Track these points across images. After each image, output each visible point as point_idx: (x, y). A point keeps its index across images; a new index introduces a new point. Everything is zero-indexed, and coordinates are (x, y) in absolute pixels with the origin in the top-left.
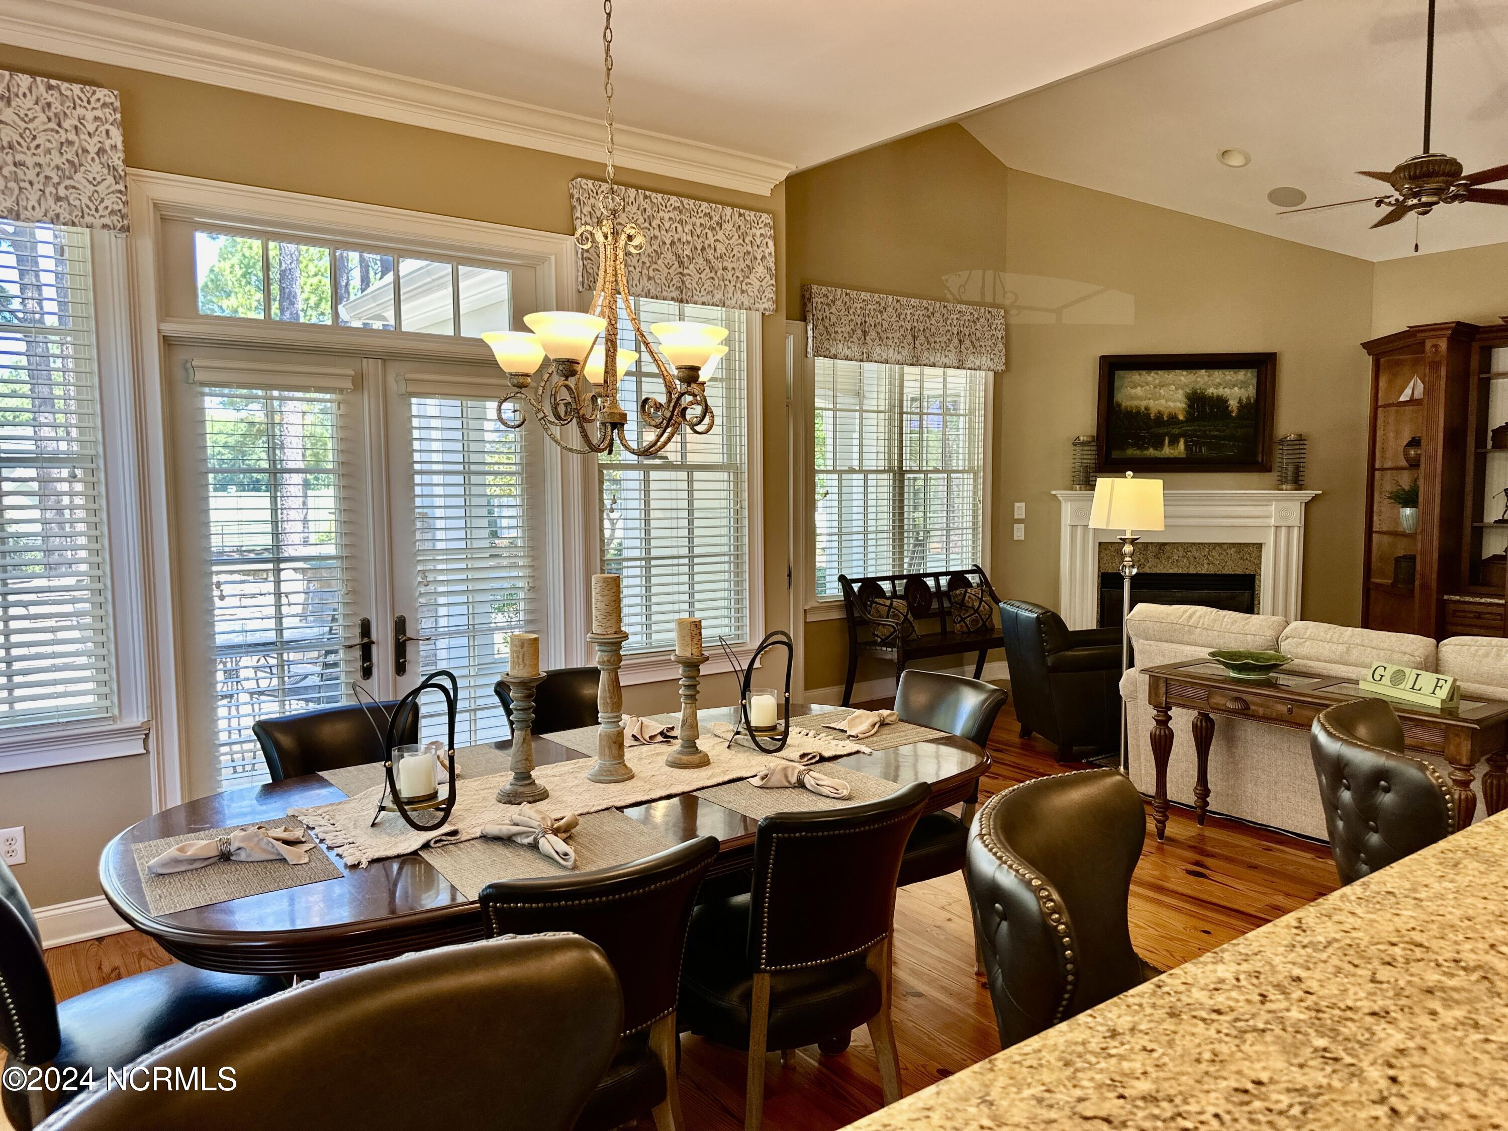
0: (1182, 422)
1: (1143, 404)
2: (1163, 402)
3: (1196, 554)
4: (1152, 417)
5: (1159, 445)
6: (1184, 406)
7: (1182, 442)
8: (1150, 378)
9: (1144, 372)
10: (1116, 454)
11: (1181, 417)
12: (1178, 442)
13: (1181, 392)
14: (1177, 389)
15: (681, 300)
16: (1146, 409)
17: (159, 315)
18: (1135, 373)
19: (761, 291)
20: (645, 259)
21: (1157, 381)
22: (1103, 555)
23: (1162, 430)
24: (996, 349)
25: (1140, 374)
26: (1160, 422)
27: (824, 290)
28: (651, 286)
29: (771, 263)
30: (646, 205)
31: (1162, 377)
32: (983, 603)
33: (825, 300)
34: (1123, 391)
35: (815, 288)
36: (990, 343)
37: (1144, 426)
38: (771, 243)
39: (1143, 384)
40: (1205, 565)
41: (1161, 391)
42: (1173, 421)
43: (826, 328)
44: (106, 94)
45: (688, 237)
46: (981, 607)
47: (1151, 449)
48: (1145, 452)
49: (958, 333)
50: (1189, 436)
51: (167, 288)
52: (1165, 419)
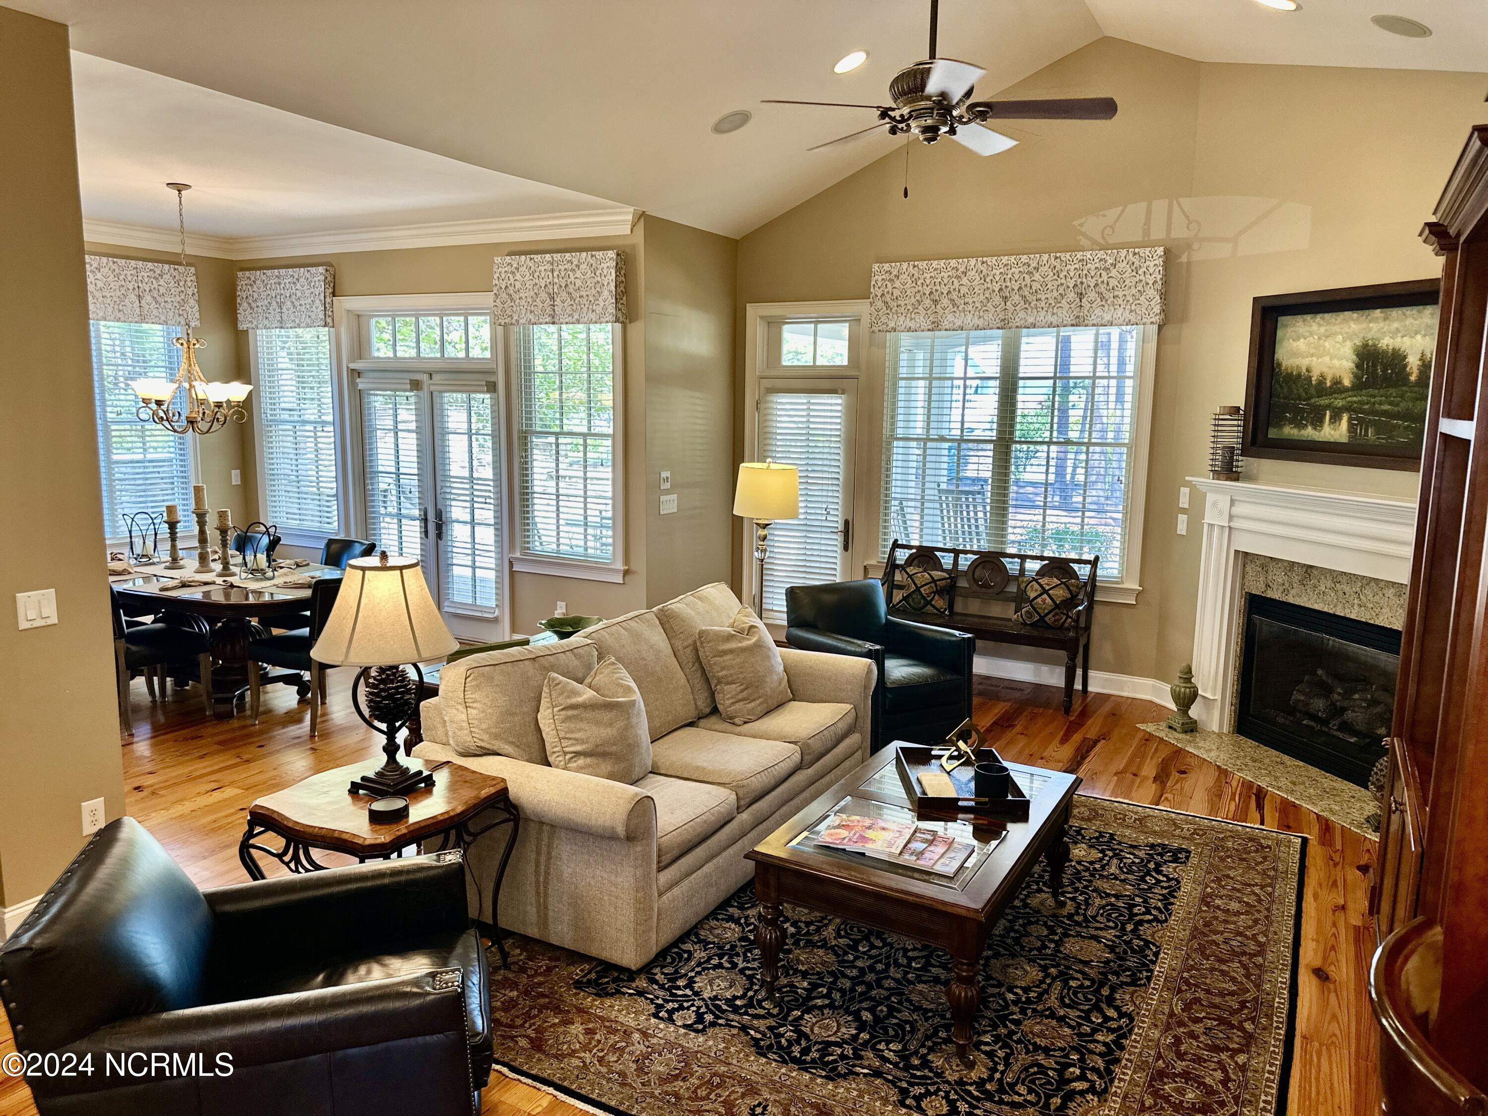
0: (1347, 390)
1: (1304, 363)
2: (1327, 359)
3: (1347, 589)
4: (1314, 382)
5: (1318, 422)
6: (1352, 365)
7: (1345, 417)
8: (1315, 327)
9: (1308, 317)
10: (1273, 433)
11: (1347, 382)
12: (1341, 419)
13: (1349, 344)
14: (1344, 340)
15: (553, 323)
16: (1308, 370)
17: (352, 360)
18: (1299, 318)
19: (605, 309)
20: (529, 300)
21: (1322, 330)
22: (1248, 568)
23: (1324, 401)
24: (1142, 298)
25: (1304, 320)
26: (1321, 389)
27: (886, 266)
28: (531, 316)
29: (612, 287)
30: (531, 264)
31: (1328, 324)
32: (1045, 596)
33: (887, 276)
34: (1285, 344)
35: (876, 267)
36: (1134, 291)
37: (1304, 394)
38: (613, 272)
39: (1307, 334)
40: (1356, 607)
41: (1327, 344)
42: (1337, 387)
43: (886, 303)
44: (321, 269)
45: (556, 280)
46: (1039, 600)
47: (1310, 428)
48: (1303, 432)
49: (1075, 285)
50: (1354, 410)
51: (361, 346)
52: (1328, 384)
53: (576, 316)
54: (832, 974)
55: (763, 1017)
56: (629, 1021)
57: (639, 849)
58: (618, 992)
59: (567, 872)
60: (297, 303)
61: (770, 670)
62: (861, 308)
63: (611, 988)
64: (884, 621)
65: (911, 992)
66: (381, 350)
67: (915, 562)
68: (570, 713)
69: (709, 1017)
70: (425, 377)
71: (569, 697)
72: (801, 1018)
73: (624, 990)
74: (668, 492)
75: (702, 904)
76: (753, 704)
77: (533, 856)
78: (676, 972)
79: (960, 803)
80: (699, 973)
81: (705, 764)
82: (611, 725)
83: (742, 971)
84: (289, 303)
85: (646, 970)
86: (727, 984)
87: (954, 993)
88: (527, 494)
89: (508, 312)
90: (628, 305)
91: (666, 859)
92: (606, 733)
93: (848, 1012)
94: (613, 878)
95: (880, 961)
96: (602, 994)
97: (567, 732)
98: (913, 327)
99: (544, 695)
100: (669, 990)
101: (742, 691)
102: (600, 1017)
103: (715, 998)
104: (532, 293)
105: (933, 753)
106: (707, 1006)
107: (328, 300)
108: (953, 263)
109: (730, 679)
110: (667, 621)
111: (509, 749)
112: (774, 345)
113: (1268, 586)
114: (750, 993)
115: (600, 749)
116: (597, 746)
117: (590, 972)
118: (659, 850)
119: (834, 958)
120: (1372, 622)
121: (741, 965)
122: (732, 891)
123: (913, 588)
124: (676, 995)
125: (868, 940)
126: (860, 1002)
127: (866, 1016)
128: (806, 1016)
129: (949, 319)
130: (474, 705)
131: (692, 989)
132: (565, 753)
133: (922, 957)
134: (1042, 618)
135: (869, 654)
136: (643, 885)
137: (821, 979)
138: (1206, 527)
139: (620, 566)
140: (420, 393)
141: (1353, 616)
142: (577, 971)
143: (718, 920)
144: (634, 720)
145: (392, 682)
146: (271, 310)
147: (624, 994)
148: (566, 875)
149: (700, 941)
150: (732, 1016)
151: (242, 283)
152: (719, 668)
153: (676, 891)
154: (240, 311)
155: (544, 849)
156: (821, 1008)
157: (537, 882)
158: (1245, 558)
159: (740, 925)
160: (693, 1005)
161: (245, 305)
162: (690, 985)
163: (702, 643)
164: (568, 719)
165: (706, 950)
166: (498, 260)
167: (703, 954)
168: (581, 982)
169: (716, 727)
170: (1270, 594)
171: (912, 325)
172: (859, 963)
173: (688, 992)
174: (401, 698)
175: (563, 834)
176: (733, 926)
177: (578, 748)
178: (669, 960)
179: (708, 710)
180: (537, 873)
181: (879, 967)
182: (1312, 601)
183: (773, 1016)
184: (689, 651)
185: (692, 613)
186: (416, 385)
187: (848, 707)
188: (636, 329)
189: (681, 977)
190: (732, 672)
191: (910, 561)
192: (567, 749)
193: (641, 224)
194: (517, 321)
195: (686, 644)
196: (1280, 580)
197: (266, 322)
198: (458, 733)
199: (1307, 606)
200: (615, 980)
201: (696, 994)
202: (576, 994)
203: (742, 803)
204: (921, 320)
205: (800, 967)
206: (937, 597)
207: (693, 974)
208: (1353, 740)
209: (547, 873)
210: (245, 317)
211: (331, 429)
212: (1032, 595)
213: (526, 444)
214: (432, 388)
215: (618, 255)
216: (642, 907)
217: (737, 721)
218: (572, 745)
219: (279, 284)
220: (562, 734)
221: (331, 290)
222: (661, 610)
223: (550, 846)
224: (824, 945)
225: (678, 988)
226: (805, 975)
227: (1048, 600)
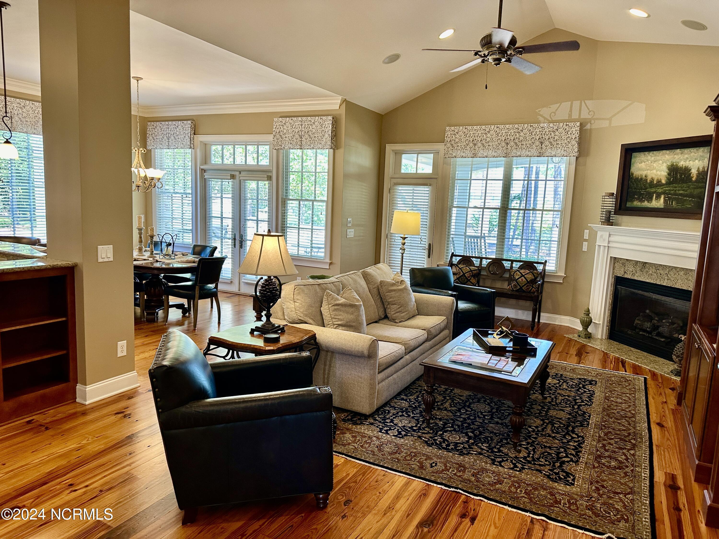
0: (663, 185)
1: (644, 173)
2: (655, 171)
3: (662, 272)
4: (648, 182)
5: (650, 199)
6: (666, 174)
7: (662, 197)
8: (649, 157)
9: (646, 153)
10: (629, 205)
11: (664, 182)
12: (660, 198)
13: (665, 165)
14: (663, 163)
15: (301, 149)
16: (646, 176)
17: (201, 164)
18: (642, 154)
19: (326, 142)
20: (290, 138)
21: (653, 158)
22: (616, 265)
23: (653, 190)
24: (569, 145)
25: (644, 154)
26: (652, 184)
27: (453, 128)
28: (291, 146)
29: (330, 132)
30: (292, 122)
31: (656, 156)
32: (523, 278)
33: (453, 133)
34: (635, 165)
35: (448, 128)
36: (566, 141)
37: (643, 187)
38: (331, 126)
39: (646, 161)
40: (666, 280)
41: (655, 165)
42: (659, 184)
43: (452, 145)
44: (189, 122)
45: (303, 129)
46: (520, 279)
47: (646, 202)
48: (643, 204)
49: (539, 138)
50: (667, 194)
51: (206, 159)
52: (655, 182)
53: (312, 146)
54: (452, 419)
55: (426, 433)
56: (370, 433)
57: (372, 362)
58: (362, 423)
59: (338, 373)
60: (177, 137)
61: (410, 299)
62: (440, 147)
63: (358, 422)
64: (453, 285)
65: (488, 427)
66: (216, 160)
67: (462, 263)
68: (336, 307)
69: (403, 433)
70: (237, 173)
71: (335, 301)
72: (443, 434)
73: (364, 423)
74: (350, 228)
75: (392, 391)
76: (403, 314)
77: (323, 366)
78: (385, 417)
79: (507, 349)
80: (395, 418)
81: (389, 335)
82: (352, 314)
83: (413, 417)
84: (172, 137)
85: (372, 415)
86: (408, 422)
87: (514, 420)
88: (284, 227)
89: (280, 143)
90: (336, 141)
91: (381, 368)
92: (351, 317)
93: (462, 432)
94: (360, 374)
95: (472, 416)
96: (355, 423)
97: (335, 316)
98: (464, 156)
99: (324, 299)
100: (383, 423)
101: (399, 308)
102: (357, 432)
103: (404, 426)
104: (291, 135)
105: (489, 332)
106: (401, 429)
107: (192, 136)
108: (483, 127)
109: (394, 302)
110: (366, 277)
111: (311, 321)
112: (398, 164)
113: (625, 272)
114: (419, 425)
115: (349, 324)
116: (347, 322)
117: (348, 416)
118: (379, 364)
119: (451, 414)
120: (673, 286)
121: (412, 415)
122: (402, 388)
123: (462, 274)
124: (387, 425)
125: (464, 408)
126: (467, 429)
127: (470, 434)
128: (445, 434)
129: (481, 152)
130: (297, 301)
131: (393, 423)
132: (334, 325)
133: (490, 415)
134: (521, 288)
135: (452, 295)
136: (373, 378)
137: (448, 421)
138: (597, 247)
139: (328, 261)
140: (235, 181)
141: (664, 284)
142: (343, 416)
143: (397, 400)
144: (361, 313)
145: (271, 285)
146: (164, 141)
147: (365, 424)
148: (337, 374)
149: (391, 407)
150: (413, 433)
151: (150, 128)
152: (390, 297)
153: (383, 383)
154: (148, 140)
155: (328, 363)
156: (451, 431)
157: (324, 377)
158: (615, 260)
159: (408, 402)
160: (395, 428)
161: (151, 138)
162: (392, 421)
163: (381, 286)
164: (335, 310)
165: (395, 410)
166: (276, 119)
167: (394, 411)
168: (345, 419)
169: (388, 323)
170: (626, 276)
171: (464, 155)
172: (463, 416)
173: (391, 424)
174: (275, 292)
175: (337, 356)
176: (404, 402)
177: (339, 323)
178: (380, 413)
179: (383, 317)
180: (324, 374)
181: (472, 418)
182: (646, 278)
183: (430, 433)
184: (375, 290)
185: (376, 274)
186: (233, 177)
187: (444, 318)
188: (340, 152)
189: (388, 419)
190: (395, 299)
191: (460, 262)
192: (335, 323)
193: (344, 105)
194: (284, 148)
195: (374, 287)
196: (631, 270)
197: (161, 146)
198: (290, 313)
199: (643, 280)
200: (359, 419)
201: (395, 425)
202: (344, 424)
203: (407, 351)
204: (468, 153)
205: (438, 417)
206: (472, 278)
207: (392, 418)
208: (663, 340)
209: (329, 374)
210: (151, 143)
211: (191, 196)
212: (517, 277)
213: (285, 204)
214: (241, 178)
215: (333, 118)
216: (372, 387)
217: (396, 321)
218: (337, 321)
219: (168, 128)
220: (333, 316)
221: (193, 132)
222: (363, 272)
223: (331, 361)
224: (446, 409)
225: (387, 423)
226: (440, 419)
227: (524, 279)
